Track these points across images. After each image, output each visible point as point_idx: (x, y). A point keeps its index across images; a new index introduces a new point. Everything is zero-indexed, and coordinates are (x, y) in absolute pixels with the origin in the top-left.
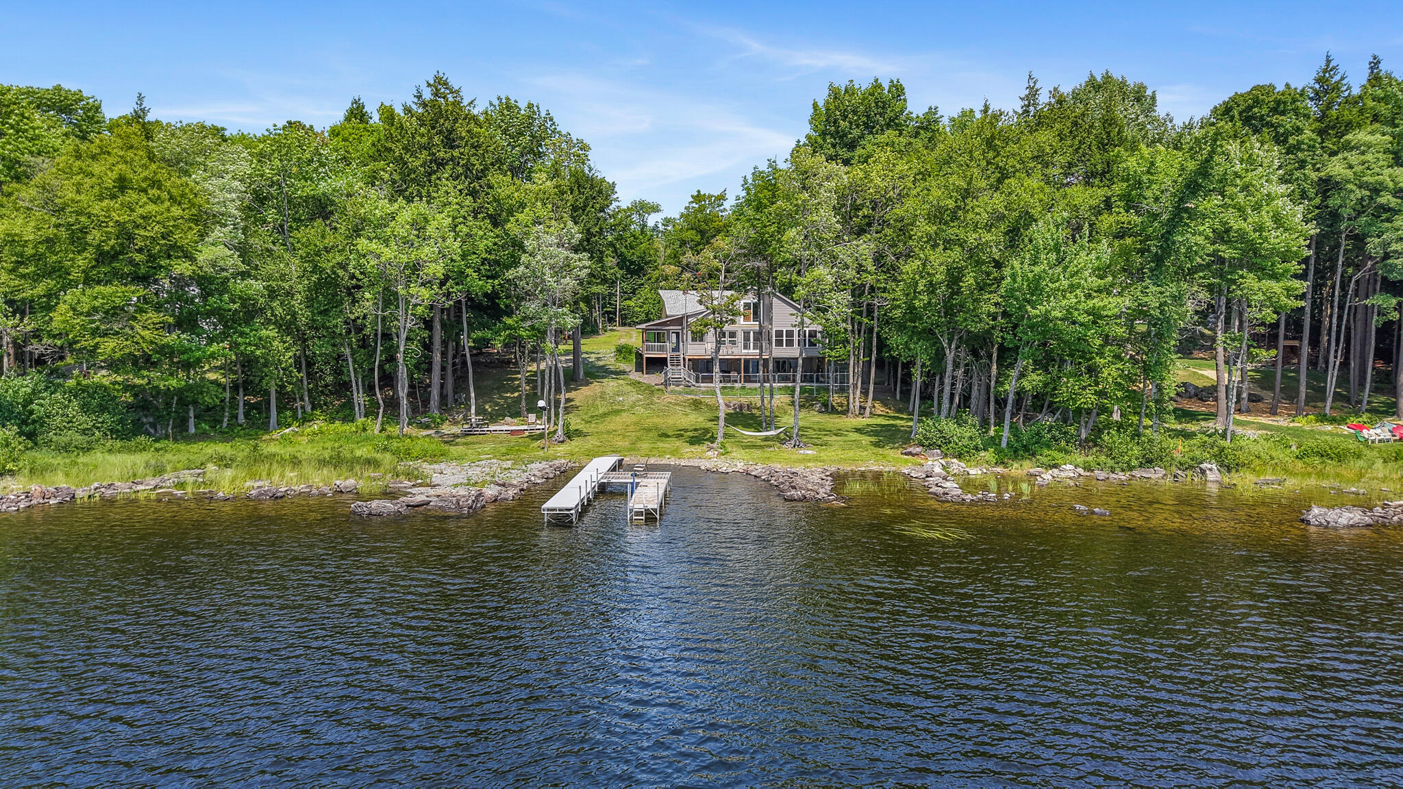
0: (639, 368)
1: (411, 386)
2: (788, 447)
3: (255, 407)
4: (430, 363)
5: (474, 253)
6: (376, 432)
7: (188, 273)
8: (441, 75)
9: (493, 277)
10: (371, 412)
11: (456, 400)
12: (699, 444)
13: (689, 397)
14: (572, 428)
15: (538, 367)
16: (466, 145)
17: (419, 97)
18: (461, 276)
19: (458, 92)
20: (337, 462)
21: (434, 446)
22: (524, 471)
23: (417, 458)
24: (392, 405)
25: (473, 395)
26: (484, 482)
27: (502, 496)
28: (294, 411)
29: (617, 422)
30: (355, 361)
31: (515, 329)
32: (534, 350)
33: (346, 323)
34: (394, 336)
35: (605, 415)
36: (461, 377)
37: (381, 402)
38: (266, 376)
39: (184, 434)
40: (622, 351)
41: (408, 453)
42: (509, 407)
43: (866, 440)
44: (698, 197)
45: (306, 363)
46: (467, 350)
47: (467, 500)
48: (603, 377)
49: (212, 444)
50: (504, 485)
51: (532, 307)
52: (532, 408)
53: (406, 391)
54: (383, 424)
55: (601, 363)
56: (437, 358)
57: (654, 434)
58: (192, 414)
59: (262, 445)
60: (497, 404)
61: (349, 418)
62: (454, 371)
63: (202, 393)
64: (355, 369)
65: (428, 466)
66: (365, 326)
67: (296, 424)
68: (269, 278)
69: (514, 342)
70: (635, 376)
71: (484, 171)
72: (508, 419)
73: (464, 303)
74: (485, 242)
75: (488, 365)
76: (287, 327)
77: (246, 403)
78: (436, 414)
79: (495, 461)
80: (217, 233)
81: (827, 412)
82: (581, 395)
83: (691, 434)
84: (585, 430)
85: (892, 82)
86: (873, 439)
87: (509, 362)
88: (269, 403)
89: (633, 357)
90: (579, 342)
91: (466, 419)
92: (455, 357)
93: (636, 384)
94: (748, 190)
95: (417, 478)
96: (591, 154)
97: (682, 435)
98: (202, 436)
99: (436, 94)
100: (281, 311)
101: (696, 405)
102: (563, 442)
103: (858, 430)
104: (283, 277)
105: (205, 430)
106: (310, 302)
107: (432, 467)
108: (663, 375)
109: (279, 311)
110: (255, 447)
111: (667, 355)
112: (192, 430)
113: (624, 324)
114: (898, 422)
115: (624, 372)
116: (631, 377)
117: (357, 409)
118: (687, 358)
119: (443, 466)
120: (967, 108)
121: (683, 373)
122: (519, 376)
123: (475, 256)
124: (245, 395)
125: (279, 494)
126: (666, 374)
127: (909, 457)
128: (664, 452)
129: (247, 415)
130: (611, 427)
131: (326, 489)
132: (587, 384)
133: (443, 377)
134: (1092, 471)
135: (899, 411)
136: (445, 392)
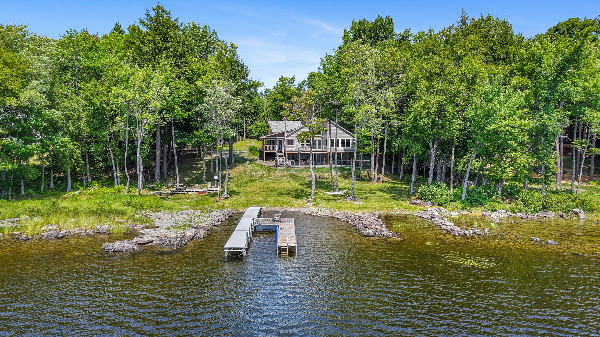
0: (261, 158)
1: (145, 168)
2: (349, 200)
3: (59, 179)
4: (155, 156)
5: (179, 97)
6: (126, 193)
7: (15, 105)
8: (160, 5)
9: (188, 110)
10: (123, 182)
11: (169, 175)
12: (300, 198)
13: (289, 172)
14: (231, 190)
15: (211, 157)
16: (174, 40)
17: (148, 15)
18: (171, 109)
19: (169, 13)
20: (100, 213)
21: (156, 201)
22: (208, 218)
23: (147, 209)
24: (134, 178)
25: (178, 173)
26: (185, 226)
27: (197, 236)
28: (81, 181)
29: (254, 187)
30: (114, 155)
31: (200, 137)
32: (209, 149)
33: (109, 135)
34: (136, 142)
35: (247, 182)
36: (171, 163)
37: (128, 177)
38: (65, 163)
39: (19, 195)
40: (252, 149)
41: (142, 207)
42: (196, 178)
43: (387, 196)
44: (282, 79)
45: (88, 157)
46: (175, 149)
47: (176, 241)
48: (244, 163)
49: (31, 201)
50: (197, 228)
51: (210, 126)
52: (210, 179)
53: (141, 171)
54: (129, 188)
55: (242, 156)
56: (158, 153)
57: (274, 193)
58: (22, 184)
59: (60, 201)
60: (190, 177)
61: (111, 185)
62: (168, 160)
63: (27, 172)
64: (114, 159)
65: (153, 214)
66: (119, 136)
67: (81, 188)
68: (66, 109)
69: (199, 145)
70: (260, 162)
71: (183, 54)
72: (196, 185)
73: (172, 123)
74: (184, 91)
75: (186, 156)
76: (76, 137)
77: (55, 178)
78: (158, 182)
79: (191, 210)
80: (33, 83)
81: (359, 180)
82: (234, 172)
83: (294, 193)
84: (238, 191)
85: (386, 17)
86: (391, 195)
87: (195, 155)
88: (67, 178)
89: (258, 152)
90: (232, 145)
91: (174, 185)
92: (168, 152)
93: (261, 166)
94: (324, 65)
95: (146, 222)
96: (237, 50)
97: (290, 194)
98: (28, 196)
99: (158, 14)
100: (72, 128)
101: (293, 177)
102: (227, 198)
103: (380, 190)
104: (74, 110)
105: (31, 193)
106: (89, 123)
107: (155, 214)
108: (274, 161)
109: (71, 128)
110: (54, 204)
111: (276, 151)
112: (23, 192)
113: (247, 137)
114: (396, 185)
115: (254, 160)
116: (258, 162)
117: (116, 180)
118: (286, 153)
119: (161, 214)
120: (421, 31)
121: (284, 160)
122: (202, 162)
123: (179, 99)
124: (54, 173)
125: (60, 236)
126: (276, 161)
127: (414, 206)
128: (283, 203)
129: (55, 184)
130: (251, 189)
131: (90, 232)
132: (236, 166)
133: (162, 163)
134: (516, 213)
135: (395, 179)
136: (163, 171)
